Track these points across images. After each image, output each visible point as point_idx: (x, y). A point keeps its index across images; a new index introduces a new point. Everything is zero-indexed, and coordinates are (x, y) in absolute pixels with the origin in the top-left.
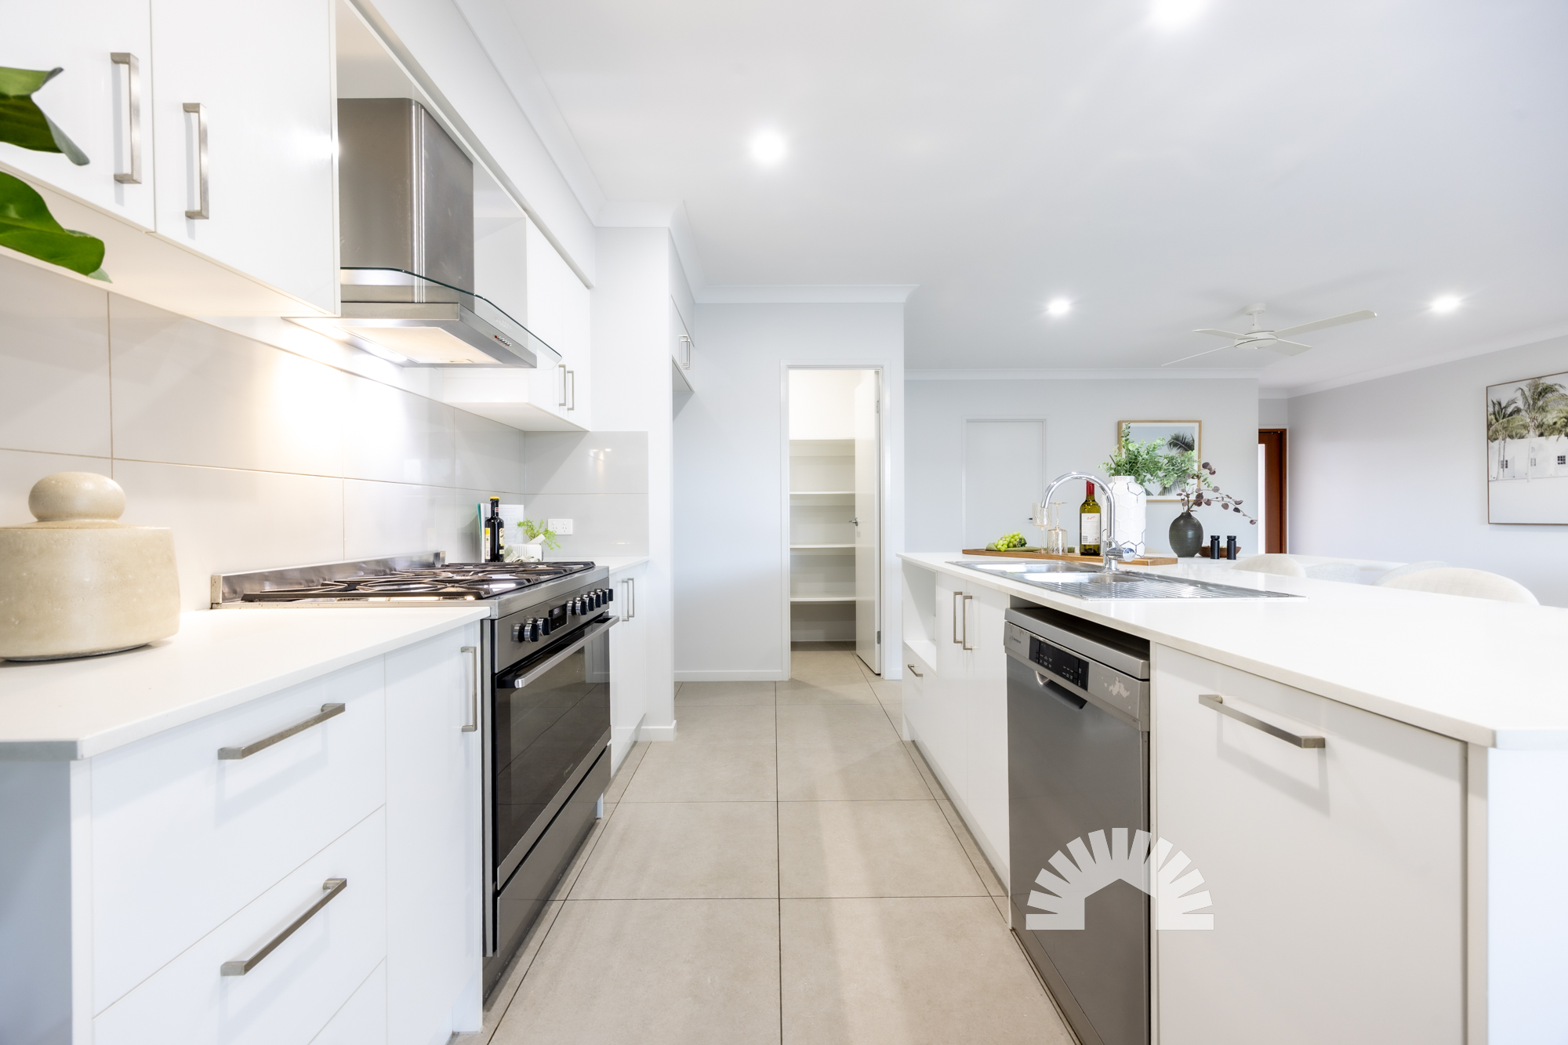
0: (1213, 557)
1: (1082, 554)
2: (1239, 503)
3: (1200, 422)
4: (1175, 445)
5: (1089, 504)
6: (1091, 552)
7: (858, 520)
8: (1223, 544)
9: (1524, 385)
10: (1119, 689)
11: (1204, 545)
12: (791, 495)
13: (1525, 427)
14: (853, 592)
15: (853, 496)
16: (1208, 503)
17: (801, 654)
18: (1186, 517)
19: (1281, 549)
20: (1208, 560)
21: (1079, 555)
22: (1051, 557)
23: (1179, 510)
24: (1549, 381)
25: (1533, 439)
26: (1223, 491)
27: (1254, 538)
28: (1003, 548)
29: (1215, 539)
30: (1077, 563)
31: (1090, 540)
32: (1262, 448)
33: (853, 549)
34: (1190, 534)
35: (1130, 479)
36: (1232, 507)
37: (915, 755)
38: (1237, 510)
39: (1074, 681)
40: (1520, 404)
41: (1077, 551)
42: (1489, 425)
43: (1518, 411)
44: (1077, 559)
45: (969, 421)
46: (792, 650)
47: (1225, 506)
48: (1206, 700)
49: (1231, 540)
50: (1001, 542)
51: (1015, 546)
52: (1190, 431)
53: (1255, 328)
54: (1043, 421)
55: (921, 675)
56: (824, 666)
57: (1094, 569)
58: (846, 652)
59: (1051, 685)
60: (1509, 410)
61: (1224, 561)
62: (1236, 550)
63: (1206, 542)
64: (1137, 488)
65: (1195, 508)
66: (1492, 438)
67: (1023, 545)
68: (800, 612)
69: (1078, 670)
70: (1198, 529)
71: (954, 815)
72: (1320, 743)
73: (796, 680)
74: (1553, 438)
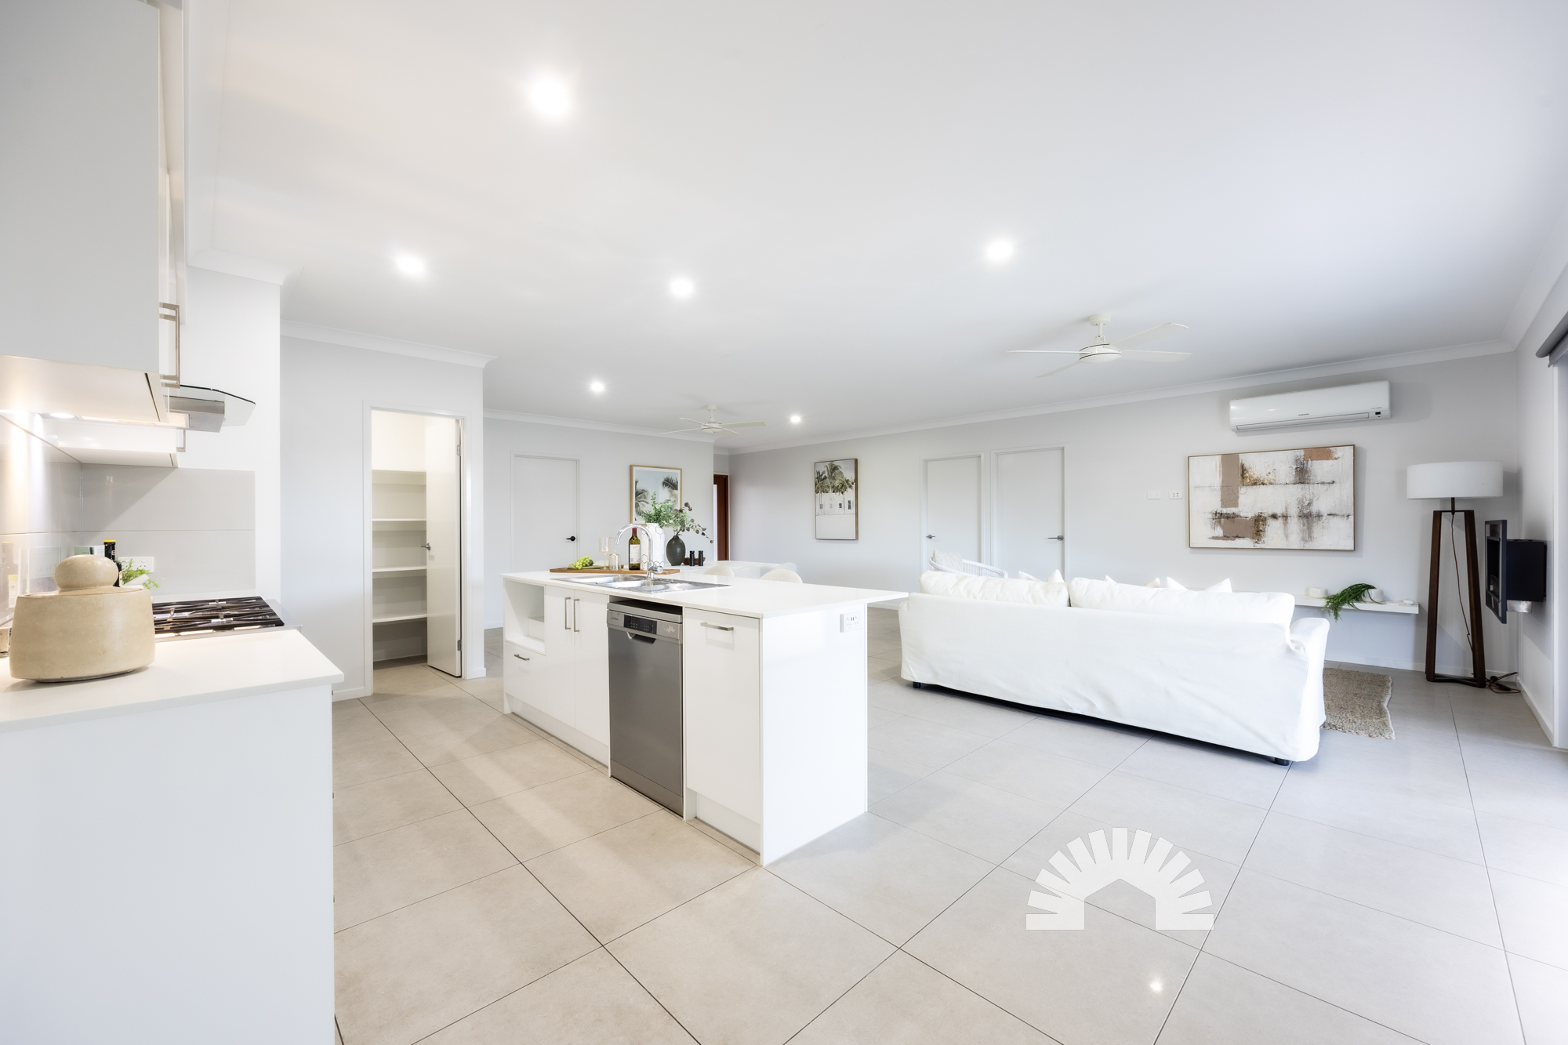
0: (691, 565)
1: (630, 569)
2: (704, 530)
3: (681, 470)
4: (667, 485)
5: (634, 539)
6: (635, 568)
7: (431, 545)
8: (696, 556)
9: (827, 464)
10: (671, 629)
11: (686, 557)
12: (373, 522)
13: (828, 487)
14: (424, 609)
15: (424, 523)
16: (688, 530)
17: (380, 672)
18: (676, 538)
19: (726, 558)
20: (688, 567)
21: (628, 570)
22: (612, 572)
23: (672, 534)
24: (836, 463)
25: (831, 494)
26: (696, 522)
27: (711, 552)
28: (580, 568)
29: (692, 553)
30: (628, 575)
31: (634, 561)
32: (715, 486)
33: (425, 571)
34: (678, 550)
35: (657, 525)
36: (701, 532)
37: (519, 720)
38: (703, 534)
39: (650, 632)
40: (826, 474)
41: (626, 567)
42: (816, 484)
43: (825, 478)
44: (626, 572)
45: (516, 456)
46: (374, 669)
47: (697, 532)
48: (703, 624)
49: (701, 553)
50: (578, 563)
51: (586, 565)
52: (675, 475)
53: (712, 420)
54: (577, 461)
55: (528, 659)
56: (402, 679)
57: (640, 578)
58: (416, 665)
59: (637, 637)
60: (823, 477)
61: (697, 567)
62: (703, 559)
63: (687, 555)
64: (660, 530)
65: (681, 532)
66: (817, 492)
67: (591, 565)
68: (381, 632)
69: (652, 626)
70: (683, 546)
71: (560, 742)
72: (732, 629)
73: (380, 694)
74: (838, 493)
